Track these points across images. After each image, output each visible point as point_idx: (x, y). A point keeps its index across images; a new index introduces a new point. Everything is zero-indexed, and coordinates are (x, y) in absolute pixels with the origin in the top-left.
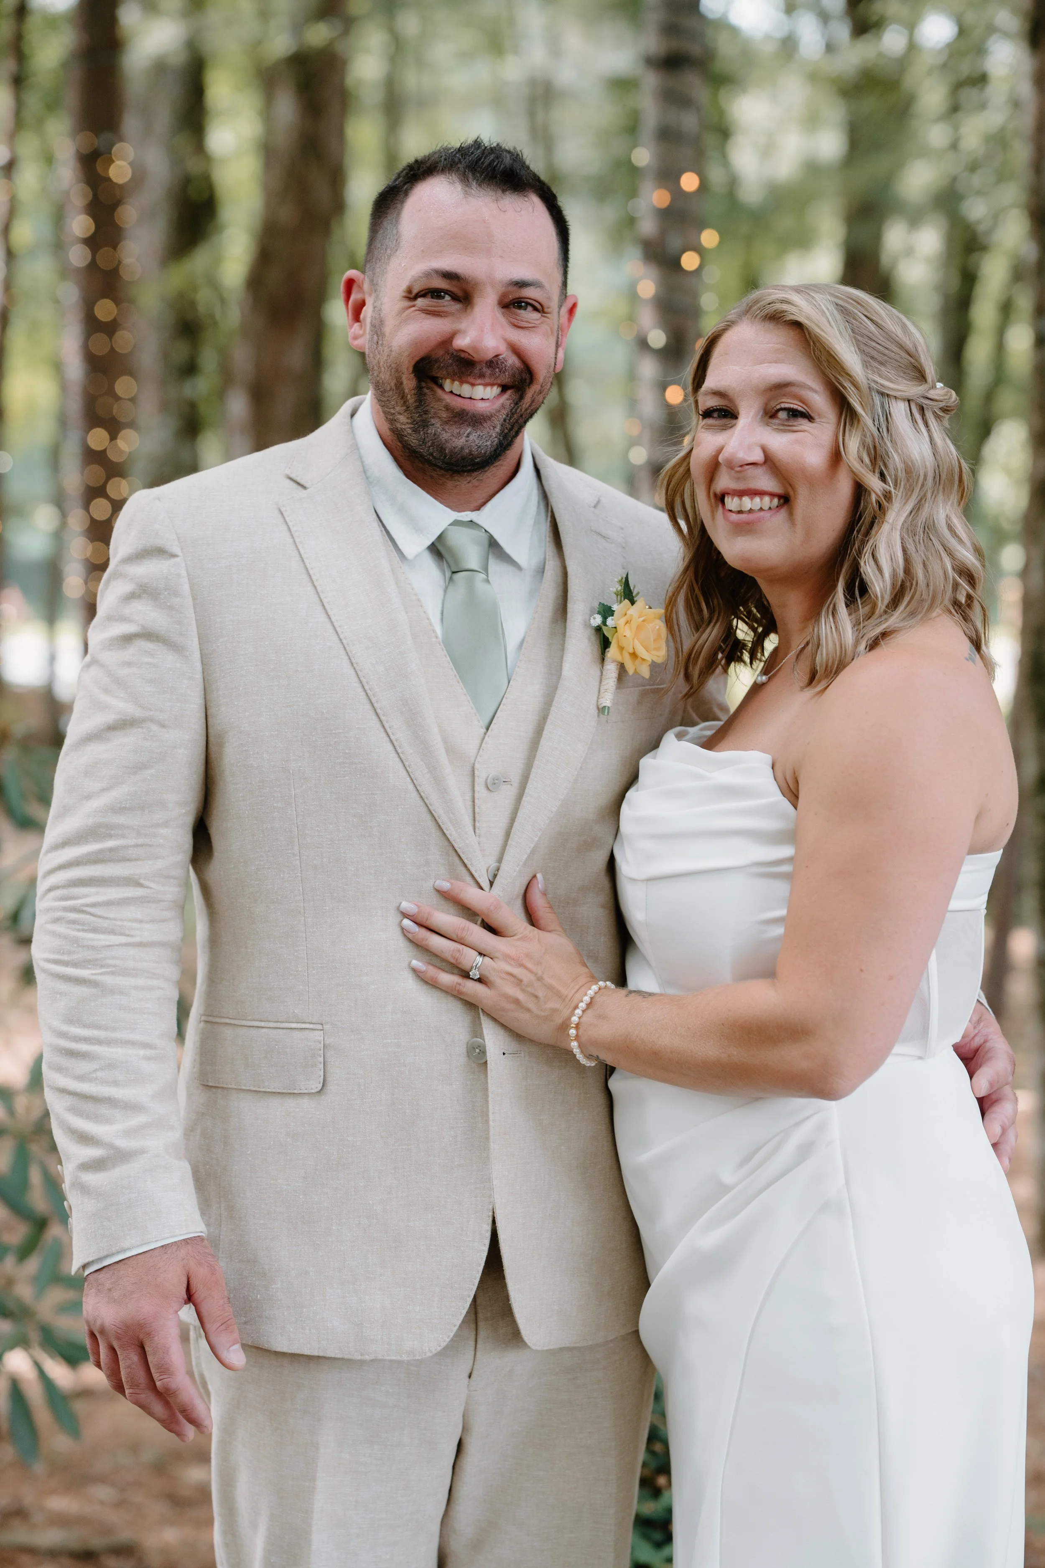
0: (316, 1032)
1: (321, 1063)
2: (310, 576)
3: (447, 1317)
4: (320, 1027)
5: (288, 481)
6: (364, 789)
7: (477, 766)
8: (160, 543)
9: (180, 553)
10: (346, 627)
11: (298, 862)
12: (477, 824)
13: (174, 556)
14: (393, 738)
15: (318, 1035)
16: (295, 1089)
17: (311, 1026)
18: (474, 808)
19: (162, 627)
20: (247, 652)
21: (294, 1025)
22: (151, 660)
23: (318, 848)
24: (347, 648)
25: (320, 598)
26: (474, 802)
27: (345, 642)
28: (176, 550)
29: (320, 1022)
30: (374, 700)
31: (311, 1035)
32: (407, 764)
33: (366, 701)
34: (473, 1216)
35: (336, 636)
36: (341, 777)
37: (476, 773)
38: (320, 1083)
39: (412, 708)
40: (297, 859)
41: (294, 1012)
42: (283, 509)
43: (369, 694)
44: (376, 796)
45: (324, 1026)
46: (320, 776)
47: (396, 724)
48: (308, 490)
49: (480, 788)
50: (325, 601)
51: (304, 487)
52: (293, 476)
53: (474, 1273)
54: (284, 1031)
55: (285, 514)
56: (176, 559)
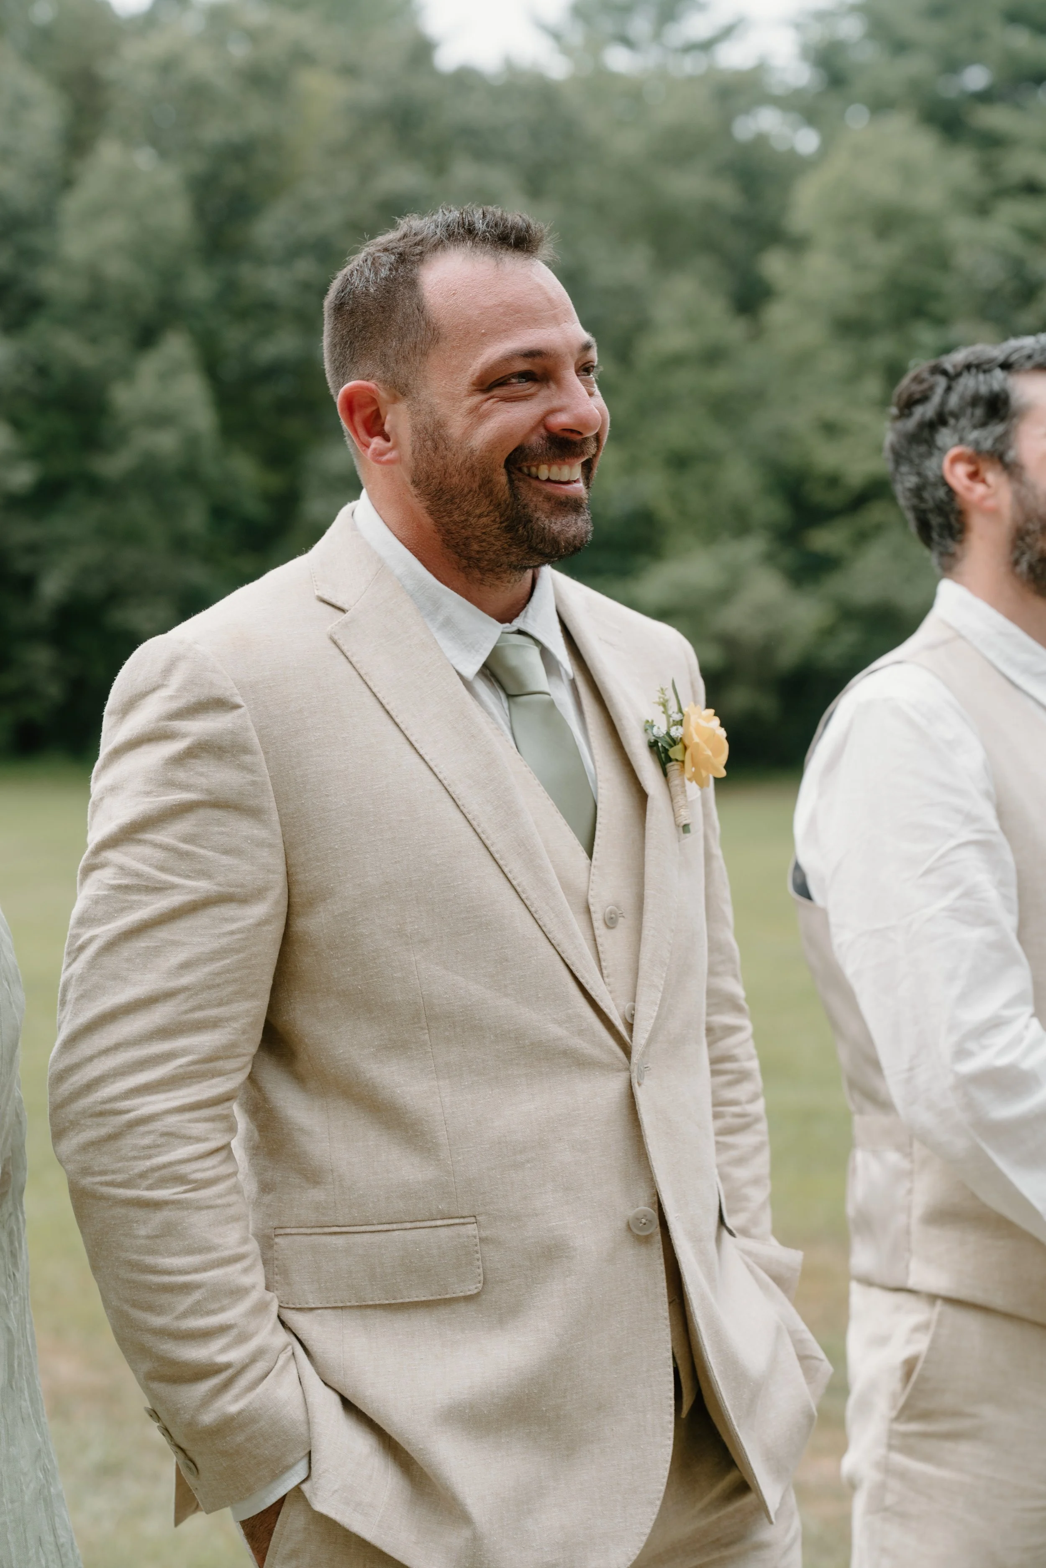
0: (469, 1226)
1: (478, 1260)
2: (388, 712)
3: (634, 1527)
4: (473, 1220)
5: (322, 604)
6: (493, 945)
7: (591, 900)
8: (217, 693)
9: (242, 703)
10: (442, 766)
11: (427, 1036)
12: (603, 964)
13: (237, 707)
14: (514, 883)
15: (472, 1230)
16: (447, 1294)
17: (462, 1221)
18: (597, 947)
19: (232, 789)
20: (339, 806)
21: (439, 1223)
22: (223, 829)
23: (448, 1017)
24: (450, 789)
25: (406, 736)
26: (595, 940)
27: (445, 782)
28: (239, 700)
29: (472, 1215)
30: (488, 843)
31: (462, 1229)
32: (533, 910)
33: (481, 846)
34: (650, 1408)
35: (433, 777)
36: (464, 934)
37: (592, 908)
38: (480, 1282)
39: (529, 848)
40: (426, 1033)
41: (438, 1207)
42: (336, 637)
43: (482, 838)
44: (506, 951)
45: (478, 1218)
46: (442, 937)
47: (514, 867)
48: (347, 613)
49: (598, 924)
50: (412, 739)
51: (343, 611)
52: (326, 597)
53: (661, 1471)
54: (427, 1230)
55: (340, 642)
56: (240, 711)
